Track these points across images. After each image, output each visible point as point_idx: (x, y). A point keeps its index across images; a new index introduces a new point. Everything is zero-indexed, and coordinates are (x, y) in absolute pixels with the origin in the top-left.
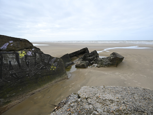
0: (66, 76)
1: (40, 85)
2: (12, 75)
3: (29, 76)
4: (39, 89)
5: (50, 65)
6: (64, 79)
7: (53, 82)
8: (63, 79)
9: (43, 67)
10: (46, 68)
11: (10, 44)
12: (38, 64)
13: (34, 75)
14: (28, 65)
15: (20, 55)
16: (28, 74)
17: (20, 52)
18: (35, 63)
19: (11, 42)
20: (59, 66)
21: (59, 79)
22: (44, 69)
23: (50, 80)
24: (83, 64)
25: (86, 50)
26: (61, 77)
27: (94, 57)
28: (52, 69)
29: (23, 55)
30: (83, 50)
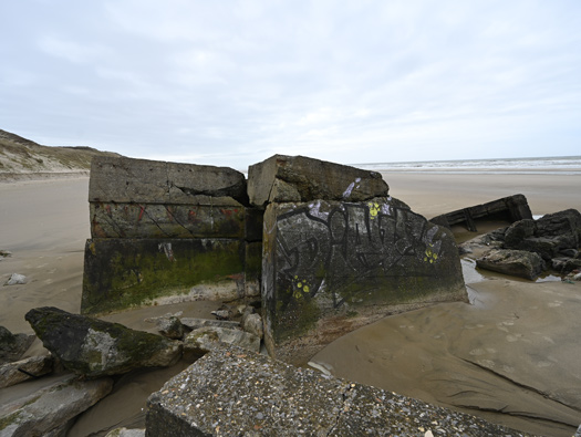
0: (463, 292)
1: (402, 297)
2: (358, 255)
3: (383, 266)
4: (399, 307)
5: (424, 247)
6: (458, 300)
7: (429, 298)
8: (454, 300)
9: (409, 249)
10: (414, 254)
11: (357, 184)
12: (399, 238)
13: (392, 267)
14: (382, 238)
15: (371, 212)
16: (382, 261)
17: (370, 204)
18: (395, 234)
19: (358, 180)
20: (445, 255)
21: (445, 295)
22: (411, 254)
23: (424, 289)
24: (520, 260)
25: (515, 205)
26: (448, 289)
27: (564, 240)
28: (429, 259)
29: (376, 213)
30: (503, 204)
